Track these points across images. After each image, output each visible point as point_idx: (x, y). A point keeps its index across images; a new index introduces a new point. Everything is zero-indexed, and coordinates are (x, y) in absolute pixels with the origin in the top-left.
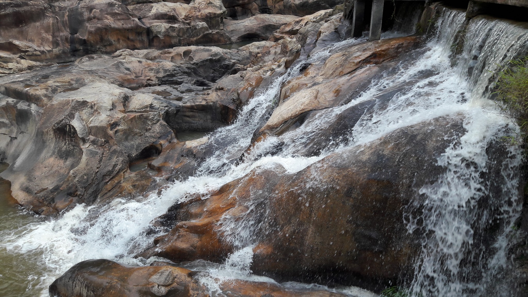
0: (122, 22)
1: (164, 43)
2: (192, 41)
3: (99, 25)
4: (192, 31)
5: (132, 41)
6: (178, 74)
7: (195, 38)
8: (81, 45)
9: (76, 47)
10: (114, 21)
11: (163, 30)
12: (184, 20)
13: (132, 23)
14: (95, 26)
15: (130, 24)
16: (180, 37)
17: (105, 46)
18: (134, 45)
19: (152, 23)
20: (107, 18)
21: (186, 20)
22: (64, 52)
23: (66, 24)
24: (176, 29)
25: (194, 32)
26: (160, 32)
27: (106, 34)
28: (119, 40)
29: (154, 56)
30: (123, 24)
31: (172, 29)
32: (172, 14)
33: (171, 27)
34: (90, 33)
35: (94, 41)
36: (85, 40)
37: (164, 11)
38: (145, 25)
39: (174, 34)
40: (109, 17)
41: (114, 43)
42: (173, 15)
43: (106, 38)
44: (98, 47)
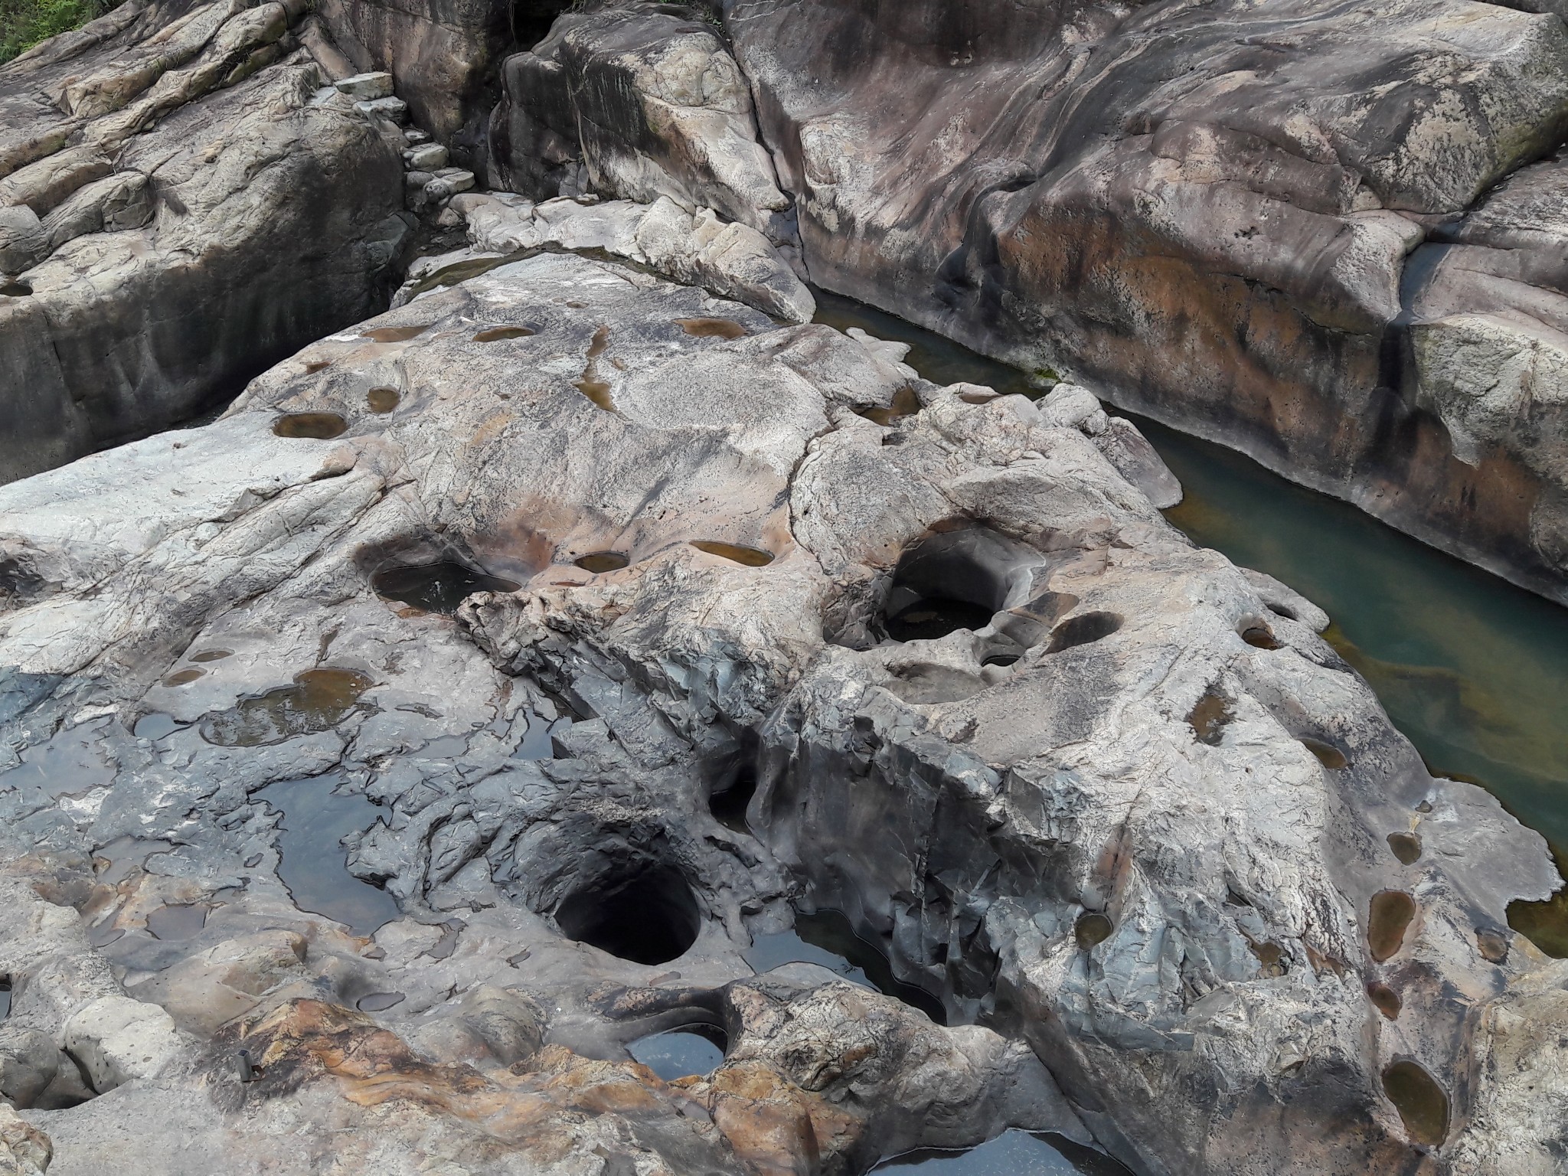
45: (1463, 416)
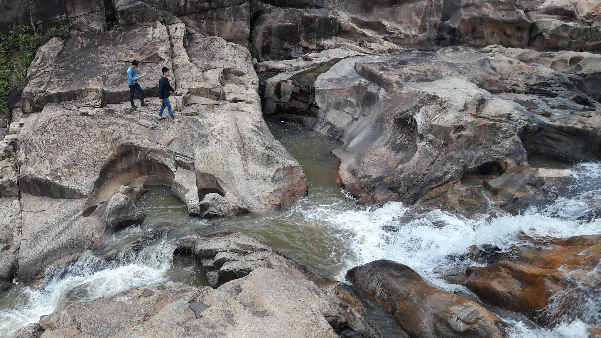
0: (504, 13)
1: (548, 44)
2: (587, 46)
3: (476, 14)
4: (591, 34)
5: (509, 36)
6: (555, 83)
7: (593, 43)
8: (449, 34)
9: (442, 35)
10: (494, 11)
11: (552, 28)
12: (584, 18)
13: (515, 15)
14: (470, 15)
15: (513, 16)
16: (572, 39)
17: (475, 38)
18: (510, 42)
19: (541, 18)
20: (486, 7)
21: (587, 18)
22: (428, 39)
23: (440, 8)
24: (570, 29)
25: (594, 35)
26: (547, 30)
27: (481, 25)
28: (493, 33)
29: (530, 57)
30: (503, 16)
31: (564, 27)
32: (570, 9)
33: (564, 25)
34: (463, 21)
35: (464, 31)
36: (454, 29)
37: (561, 5)
38: (529, 19)
39: (565, 34)
40: (489, 5)
41: (486, 35)
42: (571, 11)
43: (479, 29)
44: (467, 38)
45: (546, 32)
